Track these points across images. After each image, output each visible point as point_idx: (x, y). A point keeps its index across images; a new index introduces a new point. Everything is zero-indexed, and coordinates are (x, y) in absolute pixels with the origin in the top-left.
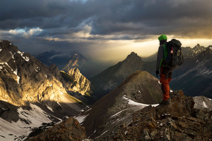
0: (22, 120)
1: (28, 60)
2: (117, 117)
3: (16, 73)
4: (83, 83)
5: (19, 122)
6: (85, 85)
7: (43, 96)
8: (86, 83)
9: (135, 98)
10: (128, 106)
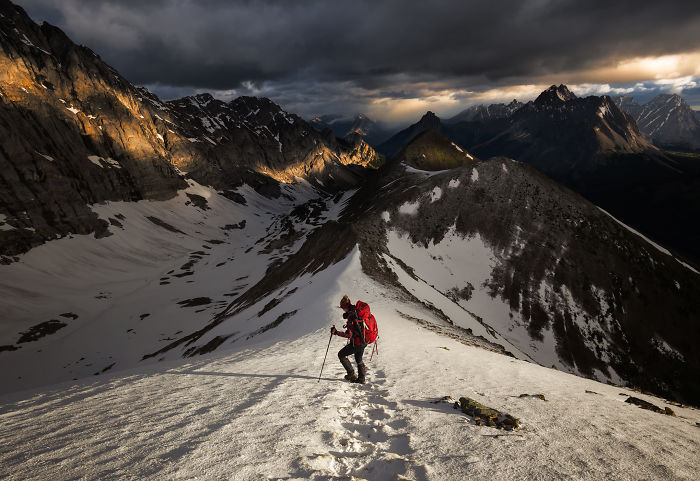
0: (285, 196)
1: (291, 122)
2: (388, 188)
3: (277, 138)
4: (365, 152)
5: (281, 198)
6: (368, 154)
7: (311, 167)
8: (369, 152)
9: (418, 164)
10: (405, 174)
